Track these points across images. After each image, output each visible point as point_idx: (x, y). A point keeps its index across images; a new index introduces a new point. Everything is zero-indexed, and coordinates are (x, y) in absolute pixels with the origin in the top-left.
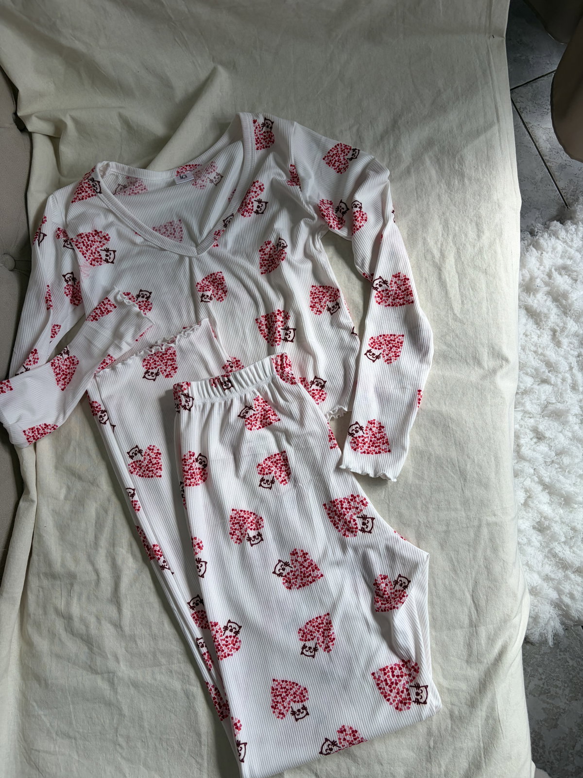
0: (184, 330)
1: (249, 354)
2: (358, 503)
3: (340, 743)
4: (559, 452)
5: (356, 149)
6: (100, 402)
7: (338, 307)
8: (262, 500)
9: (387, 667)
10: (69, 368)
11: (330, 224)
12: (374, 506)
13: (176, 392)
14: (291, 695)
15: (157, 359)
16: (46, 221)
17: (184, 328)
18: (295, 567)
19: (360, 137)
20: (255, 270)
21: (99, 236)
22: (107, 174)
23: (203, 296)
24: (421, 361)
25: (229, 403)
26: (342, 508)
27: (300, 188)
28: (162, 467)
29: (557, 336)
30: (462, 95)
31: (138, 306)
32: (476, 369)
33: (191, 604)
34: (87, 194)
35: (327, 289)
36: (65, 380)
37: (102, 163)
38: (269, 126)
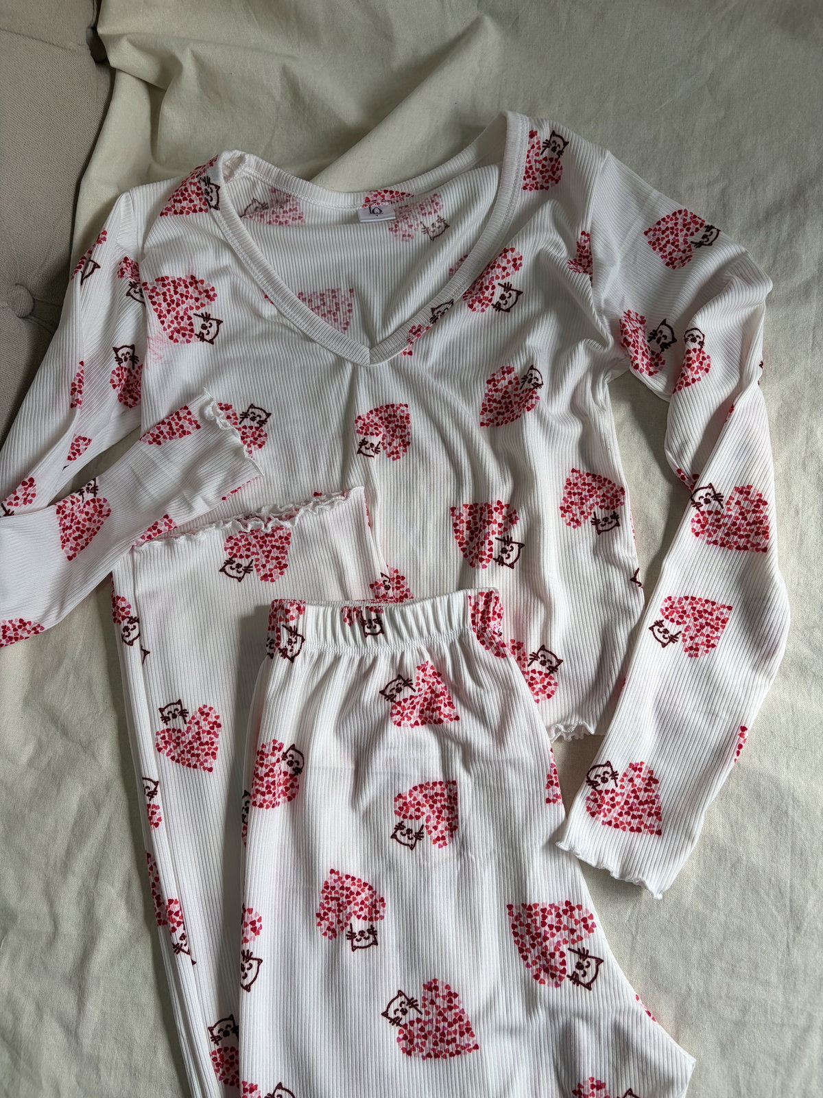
0: (315, 499)
1: (424, 570)
2: (577, 922)
5: (712, 227)
6: (130, 601)
7: (615, 522)
8: (391, 866)
10: (90, 520)
11: (636, 362)
12: (606, 932)
13: (275, 617)
15: (254, 542)
16: (104, 239)
17: (316, 494)
18: (427, 1013)
19: (724, 206)
20: (471, 415)
21: (196, 288)
22: (236, 175)
23: (364, 443)
24: (756, 667)
25: (369, 662)
26: (544, 924)
27: (591, 280)
28: (218, 753)
31: (239, 434)
33: (215, 1032)
34: (191, 205)
35: (600, 482)
36: (79, 541)
37: (231, 154)
38: (558, 149)
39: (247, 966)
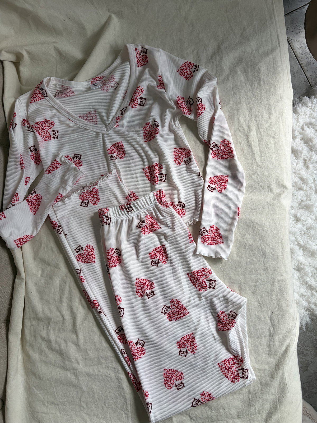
0: (102, 177)
1: (140, 189)
2: (207, 273)
3: (202, 400)
4: (308, 228)
5: (196, 65)
6: (57, 221)
7: (190, 160)
8: (153, 273)
9: (226, 360)
10: (36, 201)
11: (184, 112)
12: (215, 273)
13: (100, 214)
14: (175, 377)
15: (88, 194)
16: (16, 115)
17: (102, 176)
18: (173, 308)
19: (198, 57)
20: (141, 140)
21: (48, 123)
22: (50, 85)
23: (112, 156)
25: (131, 219)
26: (198, 276)
27: (165, 90)
28: (95, 257)
29: (307, 163)
30: (258, 30)
31: (74, 164)
32: (269, 194)
33: (117, 331)
34: (39, 98)
35: (183, 150)
36: (35, 208)
37: (47, 79)
38: (145, 52)
39: (120, 311)
